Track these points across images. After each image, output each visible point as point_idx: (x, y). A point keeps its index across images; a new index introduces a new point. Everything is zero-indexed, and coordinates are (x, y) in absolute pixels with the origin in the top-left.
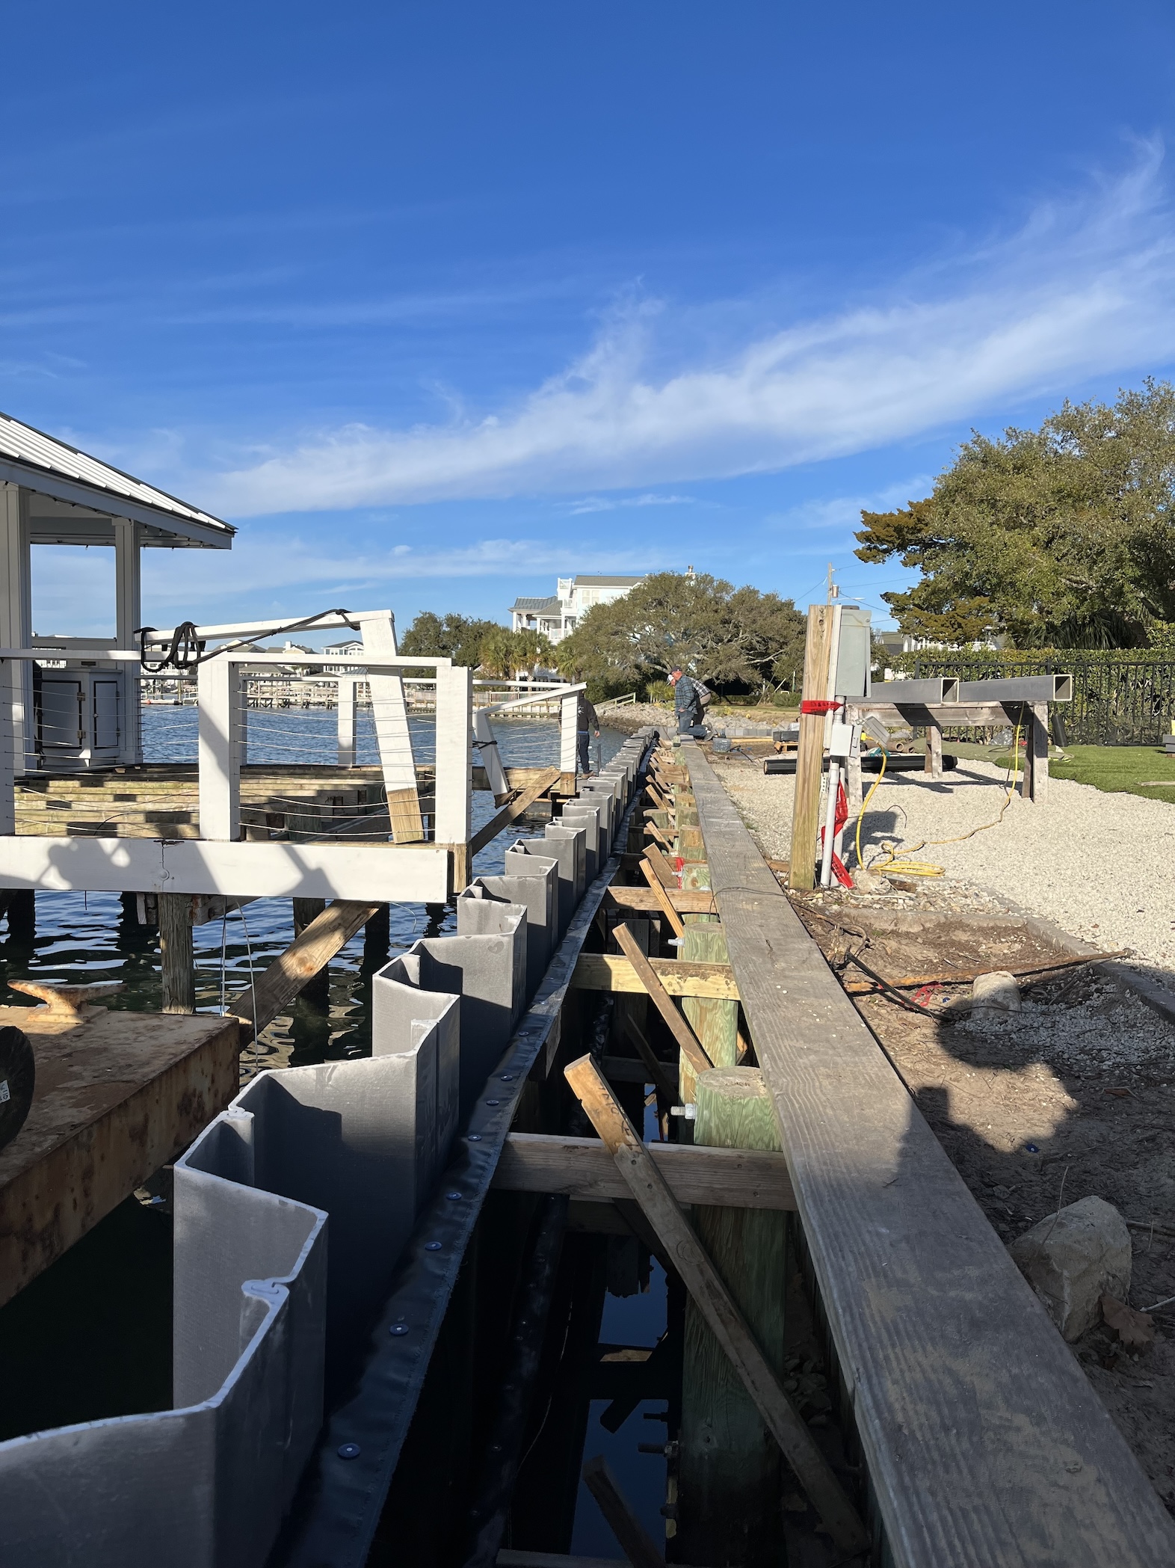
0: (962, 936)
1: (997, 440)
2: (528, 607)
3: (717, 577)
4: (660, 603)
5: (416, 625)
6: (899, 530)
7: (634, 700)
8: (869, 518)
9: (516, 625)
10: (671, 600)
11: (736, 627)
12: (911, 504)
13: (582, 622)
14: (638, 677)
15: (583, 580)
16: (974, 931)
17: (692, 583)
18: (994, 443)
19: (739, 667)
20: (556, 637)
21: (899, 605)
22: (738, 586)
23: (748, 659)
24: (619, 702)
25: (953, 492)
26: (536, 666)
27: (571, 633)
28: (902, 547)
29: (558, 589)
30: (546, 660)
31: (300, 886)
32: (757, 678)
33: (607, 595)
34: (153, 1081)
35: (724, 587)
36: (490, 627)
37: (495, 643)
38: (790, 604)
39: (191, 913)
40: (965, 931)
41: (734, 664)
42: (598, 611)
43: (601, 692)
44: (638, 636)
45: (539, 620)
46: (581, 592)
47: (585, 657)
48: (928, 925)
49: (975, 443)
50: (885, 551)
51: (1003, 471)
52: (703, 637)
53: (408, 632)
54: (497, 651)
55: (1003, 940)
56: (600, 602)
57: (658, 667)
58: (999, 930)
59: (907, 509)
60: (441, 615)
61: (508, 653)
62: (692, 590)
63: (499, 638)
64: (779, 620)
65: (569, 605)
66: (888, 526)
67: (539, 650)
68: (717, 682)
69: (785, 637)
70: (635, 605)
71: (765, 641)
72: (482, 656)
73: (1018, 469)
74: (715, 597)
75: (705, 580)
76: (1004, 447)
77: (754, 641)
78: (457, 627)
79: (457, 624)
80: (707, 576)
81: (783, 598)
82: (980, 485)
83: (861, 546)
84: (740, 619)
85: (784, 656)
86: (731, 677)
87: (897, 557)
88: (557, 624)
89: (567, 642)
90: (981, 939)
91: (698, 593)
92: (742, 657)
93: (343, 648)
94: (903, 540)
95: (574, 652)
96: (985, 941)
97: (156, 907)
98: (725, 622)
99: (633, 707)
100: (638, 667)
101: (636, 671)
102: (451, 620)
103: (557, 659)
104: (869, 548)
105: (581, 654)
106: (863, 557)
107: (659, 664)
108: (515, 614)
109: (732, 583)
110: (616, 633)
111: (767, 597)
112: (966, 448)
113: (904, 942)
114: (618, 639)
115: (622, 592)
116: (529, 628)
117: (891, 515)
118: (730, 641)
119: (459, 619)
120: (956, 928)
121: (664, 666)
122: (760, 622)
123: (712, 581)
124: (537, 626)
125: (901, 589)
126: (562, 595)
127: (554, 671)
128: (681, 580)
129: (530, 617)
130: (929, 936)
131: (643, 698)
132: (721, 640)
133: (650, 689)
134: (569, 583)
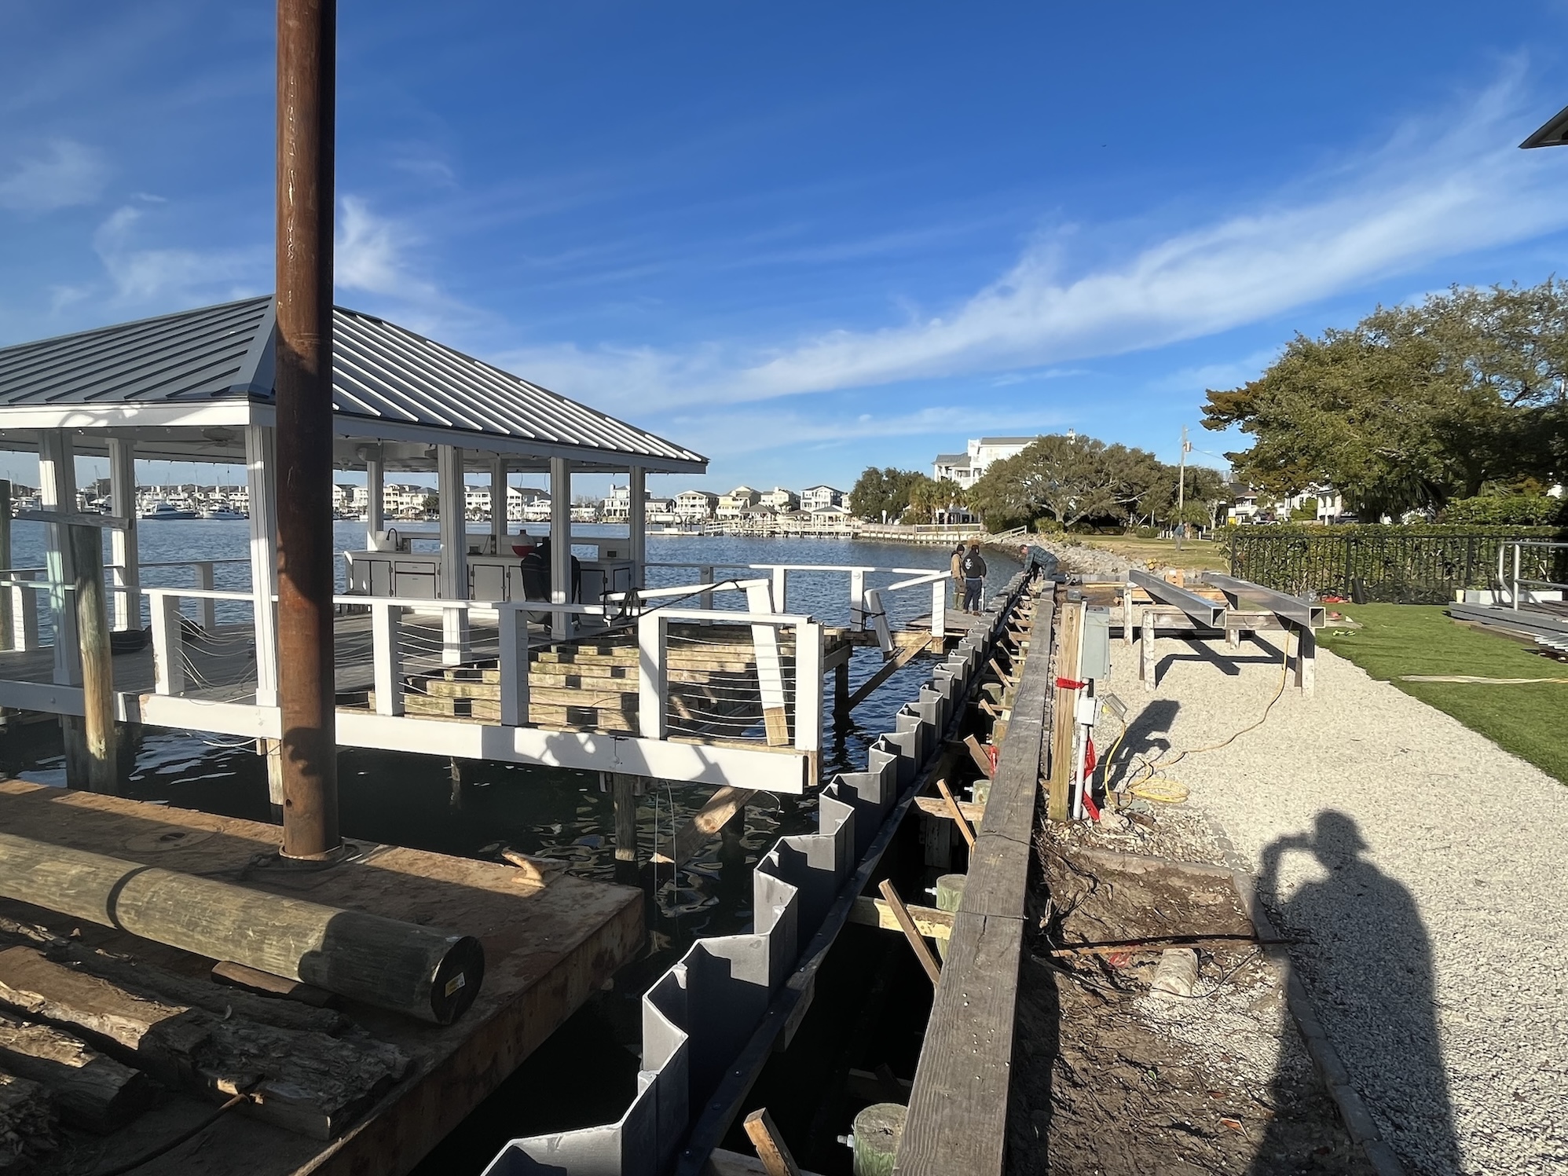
0: (1176, 882)
1: (1317, 337)
2: (944, 460)
3: (1092, 437)
4: (1047, 458)
5: (864, 477)
6: (1237, 404)
7: (1025, 531)
8: (1212, 396)
9: (936, 474)
10: (1055, 455)
11: (1107, 474)
12: (1247, 384)
13: (986, 473)
14: (1028, 514)
15: (987, 441)
16: (1187, 878)
17: (1072, 442)
18: (1314, 341)
19: (1109, 505)
20: (966, 484)
21: (1238, 461)
22: (1108, 443)
23: (1117, 500)
24: (1013, 532)
25: (1280, 379)
26: (951, 505)
27: (978, 481)
28: (1241, 417)
29: (969, 448)
30: (958, 501)
31: (703, 774)
32: (1124, 513)
33: (1006, 452)
34: (571, 953)
35: (1097, 444)
36: (918, 475)
37: (921, 489)
38: (1151, 456)
39: (634, 786)
40: (1180, 878)
41: (1104, 503)
42: (998, 465)
43: (1000, 525)
44: (1029, 483)
45: (953, 471)
46: (986, 449)
47: (988, 499)
48: (1149, 869)
49: (1298, 341)
50: (1226, 421)
51: (1321, 364)
52: (1080, 483)
53: (858, 481)
54: (921, 495)
55: (1211, 890)
56: (999, 458)
57: (1045, 506)
58: (1208, 880)
59: (1244, 388)
60: (882, 469)
61: (930, 496)
62: (1072, 447)
63: (923, 486)
64: (1142, 469)
65: (976, 460)
66: (1229, 401)
67: (953, 494)
68: (1091, 518)
69: (1147, 483)
70: (1027, 460)
71: (1130, 486)
72: (911, 499)
73: (1335, 361)
74: (1091, 452)
75: (1082, 440)
76: (1324, 344)
77: (1121, 486)
78: (893, 478)
79: (893, 474)
80: (1083, 436)
81: (1146, 452)
82: (1302, 375)
83: (1206, 417)
84: (1110, 468)
85: (1146, 497)
86: (1103, 514)
87: (1236, 426)
88: (967, 473)
89: (974, 487)
90: (1193, 886)
91: (1077, 449)
92: (1112, 498)
93: (815, 491)
94: (1241, 412)
95: (980, 495)
96: (1196, 889)
97: (612, 781)
98: (1098, 472)
99: (1024, 537)
100: (1028, 506)
101: (1027, 510)
102: (889, 472)
103: (967, 500)
104: (1212, 419)
105: (985, 497)
106: (1208, 425)
107: (1045, 503)
108: (936, 466)
109: (1103, 441)
110: (1012, 481)
111: (1133, 450)
112: (1290, 346)
113: (1127, 884)
114: (1012, 486)
115: (1017, 449)
116: (947, 476)
117: (1231, 392)
118: (1102, 485)
119: (895, 471)
120: (1173, 875)
121: (1049, 505)
122: (1126, 471)
123: (1088, 440)
124: (953, 475)
125: (1239, 450)
126: (972, 452)
127: (965, 509)
128: (1063, 440)
129: (947, 468)
130: (1150, 878)
131: (1032, 530)
132: (1095, 485)
133: (1038, 523)
134: (977, 443)
